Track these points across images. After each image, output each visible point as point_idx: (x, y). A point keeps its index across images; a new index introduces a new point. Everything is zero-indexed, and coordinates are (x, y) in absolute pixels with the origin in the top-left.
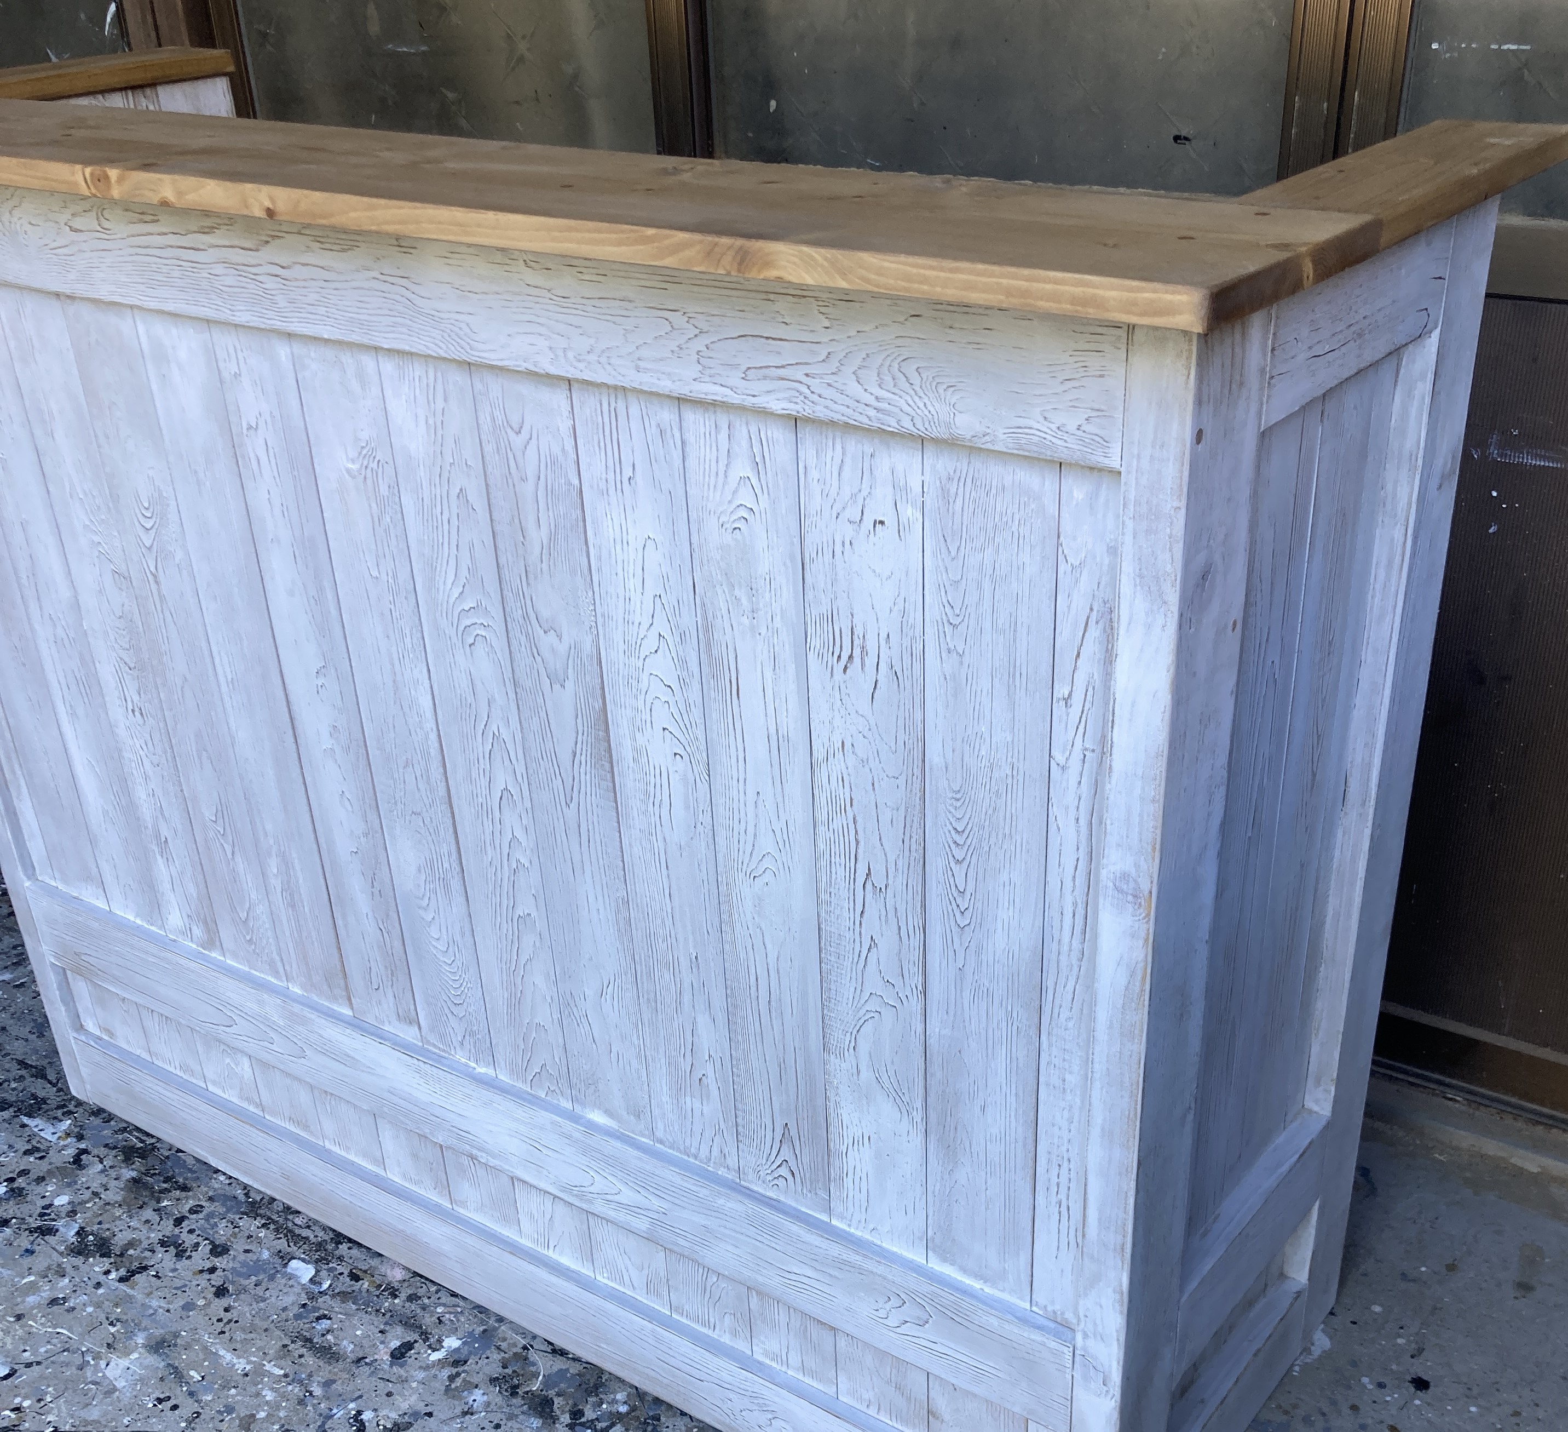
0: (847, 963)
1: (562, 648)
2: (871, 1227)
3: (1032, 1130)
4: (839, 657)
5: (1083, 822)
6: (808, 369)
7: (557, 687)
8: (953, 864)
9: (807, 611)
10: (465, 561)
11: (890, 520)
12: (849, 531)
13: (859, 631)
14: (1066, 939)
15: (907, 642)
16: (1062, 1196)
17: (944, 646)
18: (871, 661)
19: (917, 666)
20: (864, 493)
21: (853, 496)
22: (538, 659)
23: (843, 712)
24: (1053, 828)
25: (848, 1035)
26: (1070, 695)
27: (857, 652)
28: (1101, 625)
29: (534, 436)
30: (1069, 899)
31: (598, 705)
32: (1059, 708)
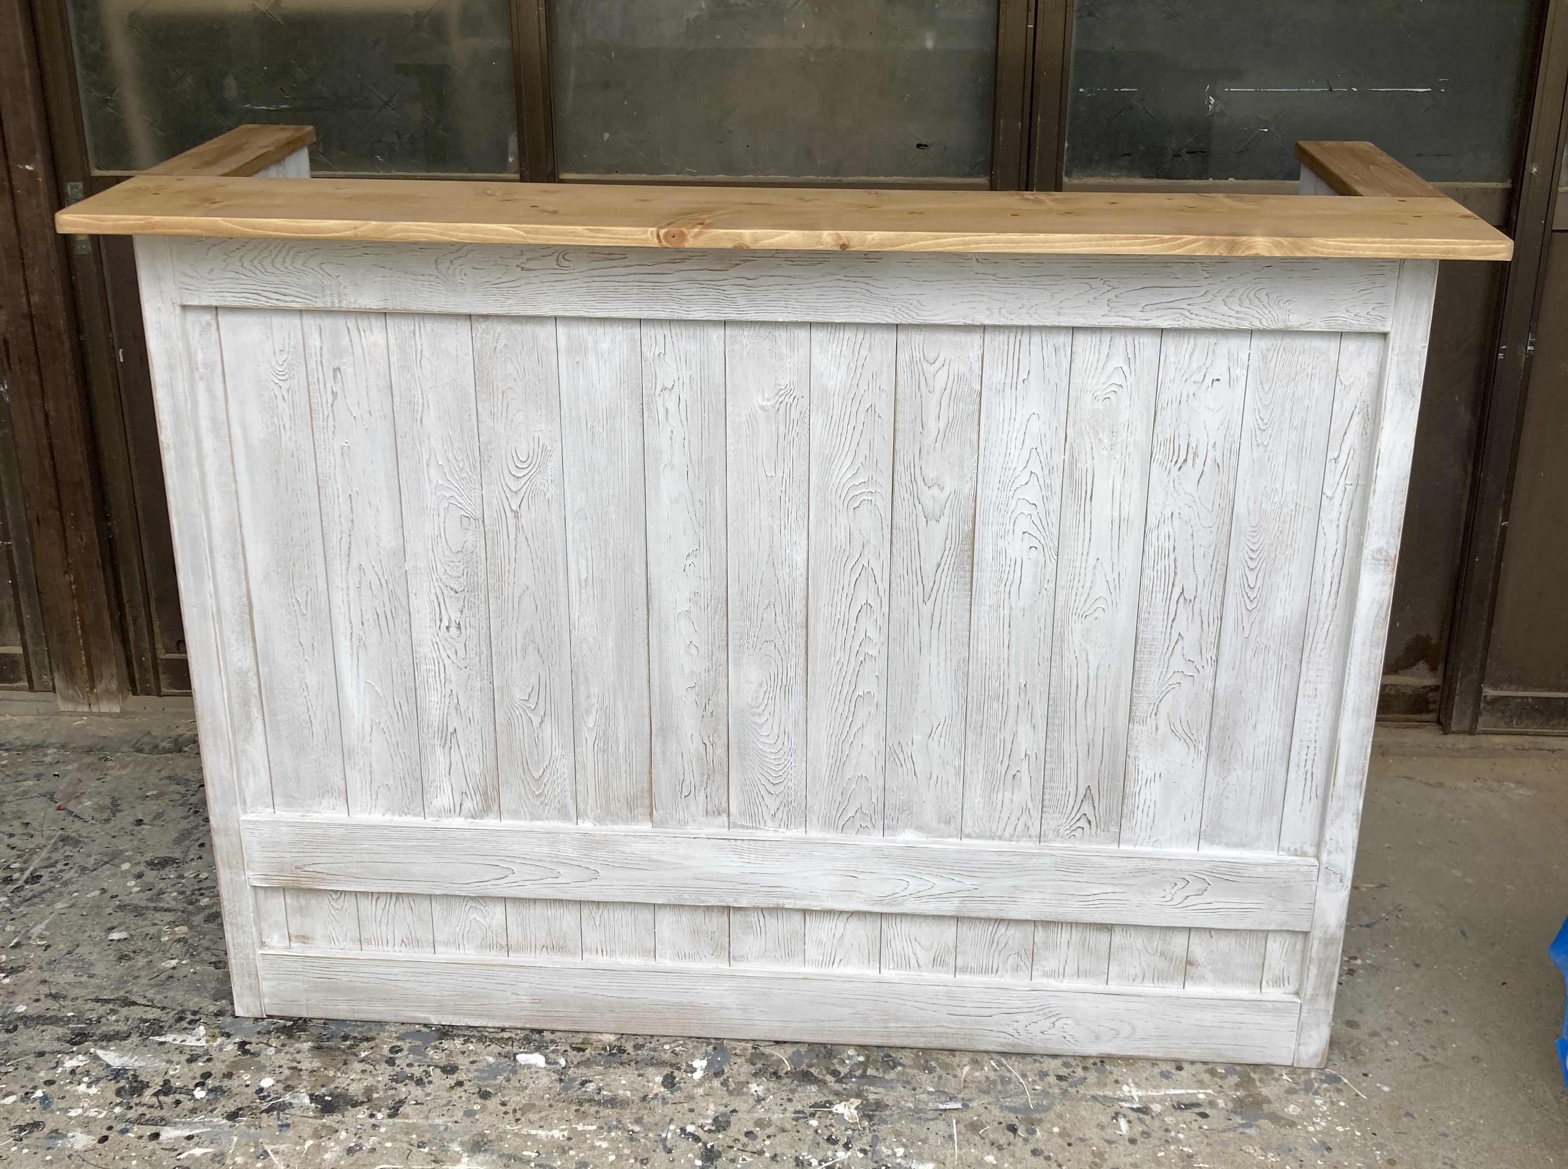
0: (1157, 656)
1: (942, 496)
2: (1154, 839)
3: (1289, 730)
4: (1176, 462)
5: (1342, 527)
6: (1190, 301)
7: (932, 523)
8: (1247, 572)
9: (1155, 438)
10: (864, 450)
11: (1225, 379)
12: (1193, 388)
13: (1193, 444)
14: (1325, 600)
15: (1227, 445)
16: (1309, 767)
17: (1254, 443)
18: (1199, 462)
19: (1234, 458)
20: (1208, 365)
21: (1199, 369)
22: (919, 507)
23: (1175, 495)
24: (1321, 533)
25: (1152, 706)
26: (1338, 456)
27: (1190, 456)
28: (1361, 415)
29: (947, 363)
30: (1328, 575)
31: (967, 528)
32: (1330, 466)
